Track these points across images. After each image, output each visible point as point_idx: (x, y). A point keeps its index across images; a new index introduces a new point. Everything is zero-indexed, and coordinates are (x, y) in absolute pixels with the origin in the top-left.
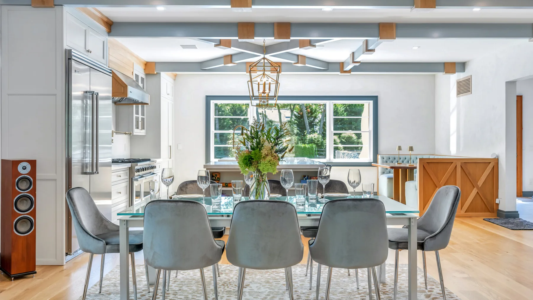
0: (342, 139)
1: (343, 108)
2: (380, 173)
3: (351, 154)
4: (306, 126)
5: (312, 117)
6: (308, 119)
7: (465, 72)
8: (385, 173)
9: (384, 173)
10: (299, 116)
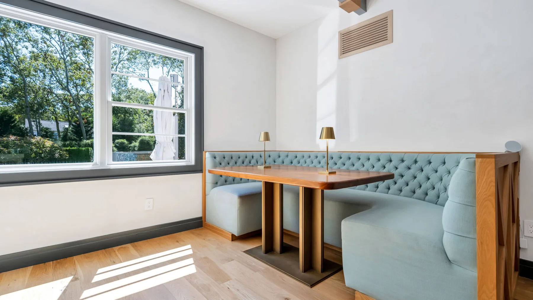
0: (117, 144)
1: (117, 121)
2: (209, 185)
3: (127, 154)
4: (83, 133)
5: (89, 127)
6: (85, 128)
7: (367, 11)
8: (219, 183)
9: (217, 183)
10: (76, 126)
